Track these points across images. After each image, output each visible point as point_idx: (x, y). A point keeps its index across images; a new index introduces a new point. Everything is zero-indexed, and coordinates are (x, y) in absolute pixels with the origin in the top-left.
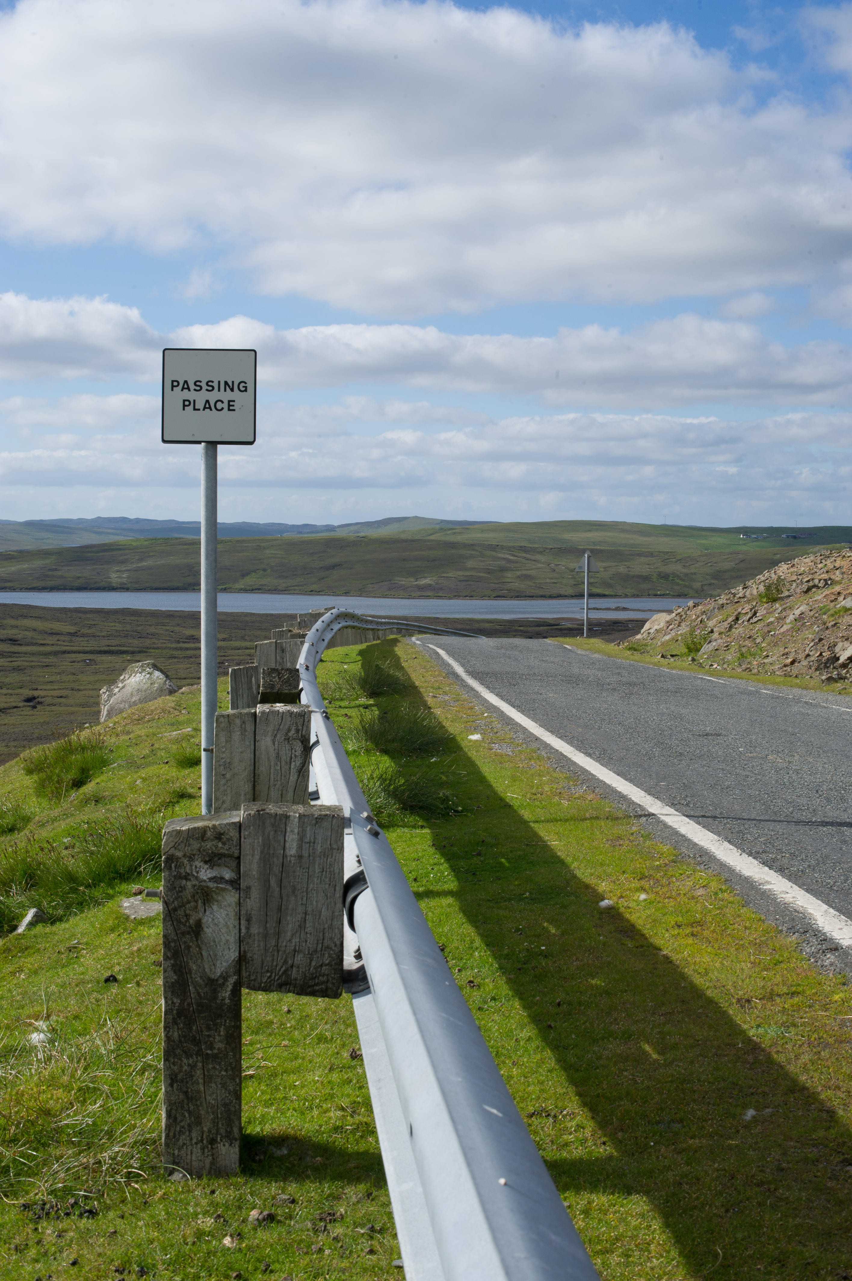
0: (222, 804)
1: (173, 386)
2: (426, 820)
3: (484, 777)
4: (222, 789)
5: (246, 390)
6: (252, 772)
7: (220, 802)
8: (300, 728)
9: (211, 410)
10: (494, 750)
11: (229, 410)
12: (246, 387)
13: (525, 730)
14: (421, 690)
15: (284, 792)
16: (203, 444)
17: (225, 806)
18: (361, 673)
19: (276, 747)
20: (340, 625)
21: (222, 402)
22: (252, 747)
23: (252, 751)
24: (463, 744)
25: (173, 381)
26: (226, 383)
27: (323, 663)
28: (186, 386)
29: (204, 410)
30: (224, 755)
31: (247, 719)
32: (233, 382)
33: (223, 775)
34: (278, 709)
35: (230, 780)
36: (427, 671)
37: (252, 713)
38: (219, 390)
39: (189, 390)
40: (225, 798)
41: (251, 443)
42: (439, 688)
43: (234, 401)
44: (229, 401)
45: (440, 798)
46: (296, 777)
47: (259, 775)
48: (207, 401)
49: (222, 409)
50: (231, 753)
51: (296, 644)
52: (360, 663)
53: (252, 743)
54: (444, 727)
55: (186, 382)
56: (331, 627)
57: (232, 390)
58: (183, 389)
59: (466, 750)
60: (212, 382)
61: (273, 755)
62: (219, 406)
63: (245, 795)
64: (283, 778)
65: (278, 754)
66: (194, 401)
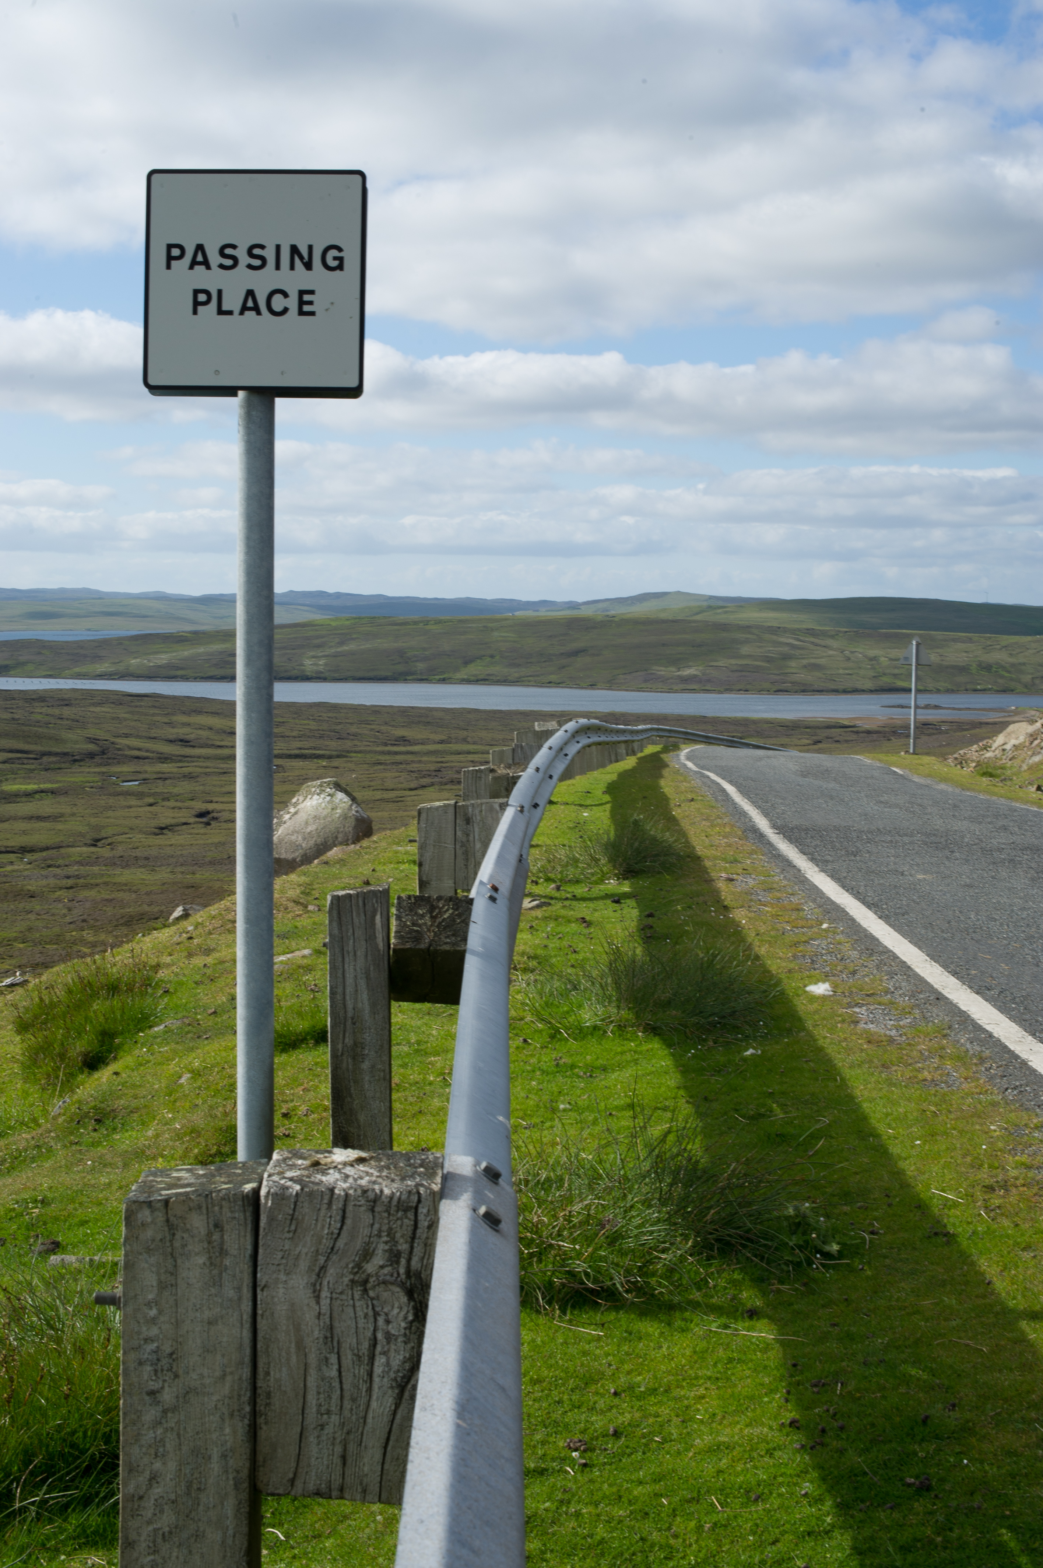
0: (150, 1486)
1: (170, 258)
2: (760, 1281)
3: (865, 1118)
4: (149, 1436)
5: (340, 267)
6: (246, 1385)
7: (143, 1479)
8: (404, 1247)
9: (259, 313)
10: (862, 1025)
11: (301, 313)
12: (341, 259)
13: (906, 969)
14: (708, 863)
15: (351, 1447)
16: (241, 393)
17: (157, 1491)
18: (608, 835)
19: (325, 1308)
20: (580, 745)
21: (285, 295)
22: (247, 1306)
23: (247, 1317)
24: (802, 1006)
25: (170, 247)
26: (294, 250)
27: (553, 807)
28: (200, 258)
29: (242, 313)
30: (154, 1331)
31: (227, 1214)
32: (310, 248)
33: (152, 1393)
34: (331, 1178)
35: (174, 1409)
36: (713, 826)
37: (245, 1197)
38: (278, 267)
39: (208, 267)
40: (158, 1465)
41: (355, 392)
42: (736, 861)
43: (312, 292)
44: (302, 293)
45: (787, 1218)
46: (389, 1402)
47: (269, 1395)
48: (250, 293)
49: (285, 310)
50: (177, 1324)
51: (491, 809)
52: (608, 806)
53: (246, 1293)
54: (757, 957)
55: (200, 248)
56: (565, 752)
57: (308, 266)
58: (194, 263)
59: (809, 1024)
60: (262, 247)
61: (314, 1332)
62: (278, 303)
63: (224, 1456)
64: (347, 1404)
65: (331, 1328)
66: (220, 292)
